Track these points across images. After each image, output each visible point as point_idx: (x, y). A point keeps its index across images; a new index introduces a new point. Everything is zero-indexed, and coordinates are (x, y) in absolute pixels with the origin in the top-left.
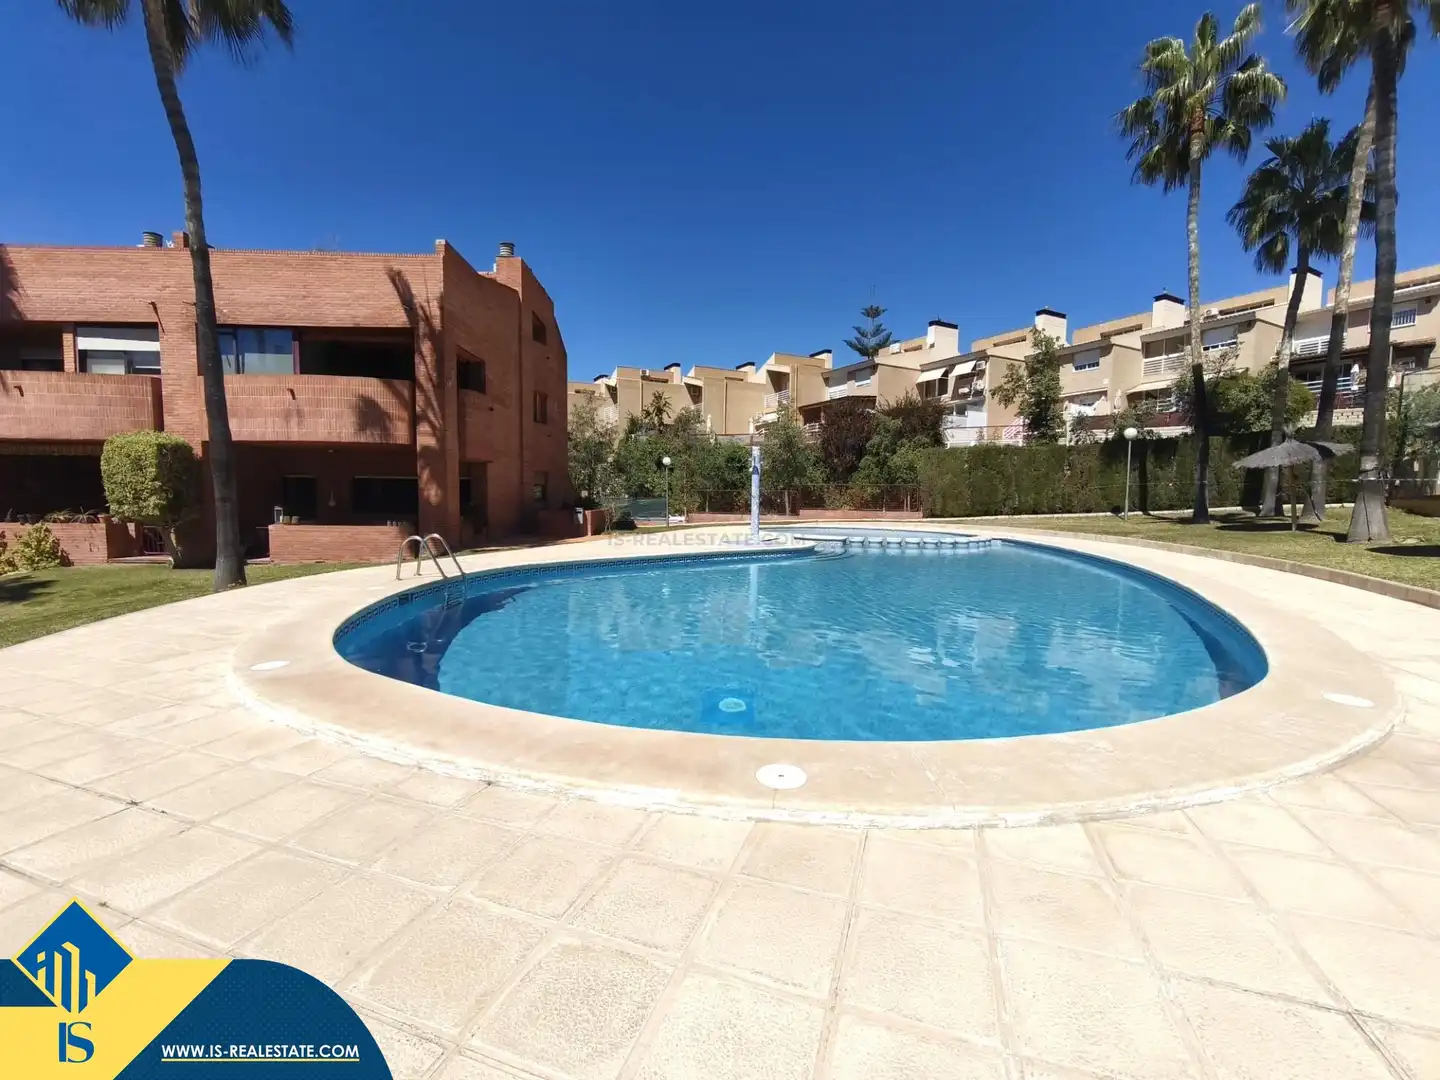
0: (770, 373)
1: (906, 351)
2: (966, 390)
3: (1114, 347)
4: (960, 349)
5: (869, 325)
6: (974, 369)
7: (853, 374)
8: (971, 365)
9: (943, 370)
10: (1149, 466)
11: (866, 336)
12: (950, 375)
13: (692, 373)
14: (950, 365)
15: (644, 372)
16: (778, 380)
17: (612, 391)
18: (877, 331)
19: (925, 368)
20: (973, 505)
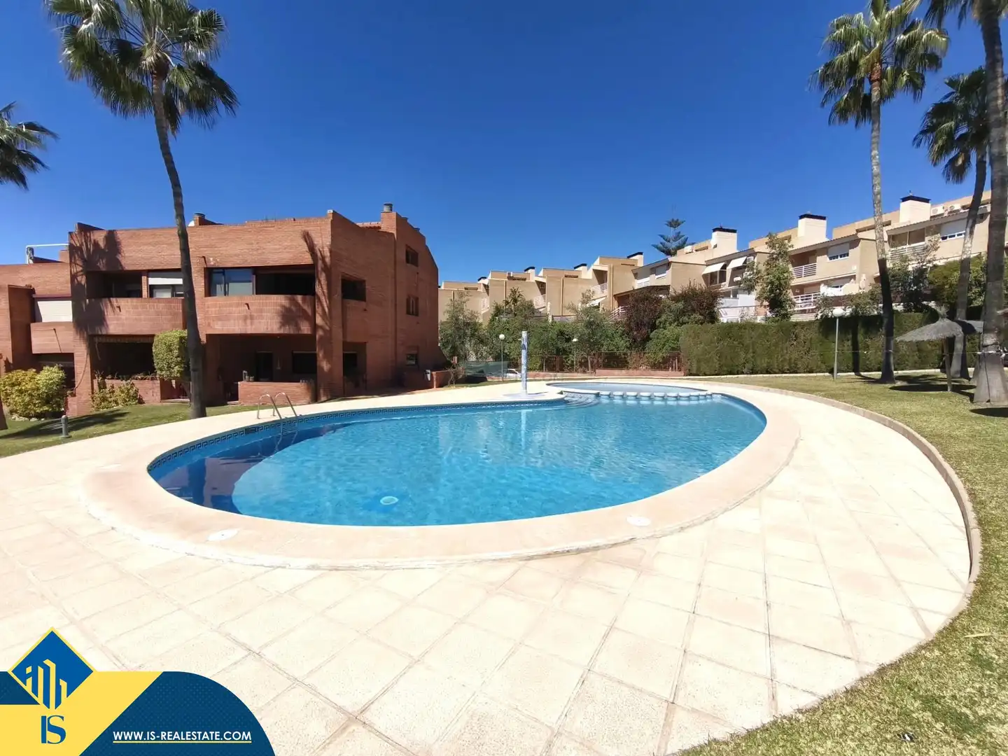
0: (596, 272)
1: (696, 251)
2: (739, 279)
3: (862, 241)
4: (738, 249)
5: (671, 232)
6: (745, 262)
7: (654, 269)
8: (743, 260)
9: (722, 264)
10: (860, 337)
11: (669, 241)
12: (728, 268)
13: (541, 274)
14: (727, 260)
15: (509, 274)
16: (601, 276)
17: (486, 287)
18: (678, 237)
19: (709, 263)
20: (721, 367)
